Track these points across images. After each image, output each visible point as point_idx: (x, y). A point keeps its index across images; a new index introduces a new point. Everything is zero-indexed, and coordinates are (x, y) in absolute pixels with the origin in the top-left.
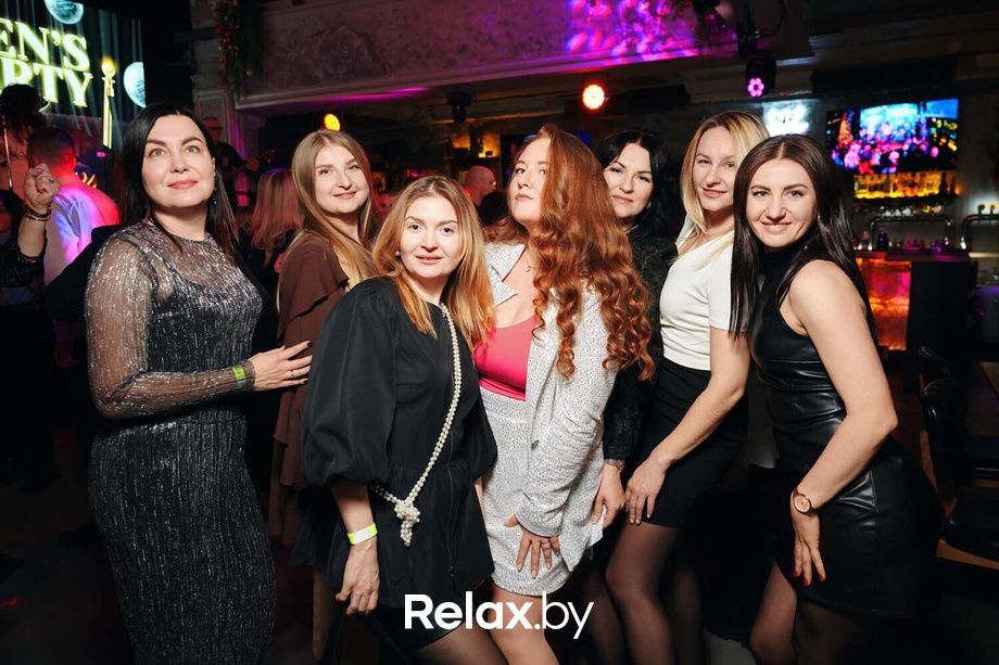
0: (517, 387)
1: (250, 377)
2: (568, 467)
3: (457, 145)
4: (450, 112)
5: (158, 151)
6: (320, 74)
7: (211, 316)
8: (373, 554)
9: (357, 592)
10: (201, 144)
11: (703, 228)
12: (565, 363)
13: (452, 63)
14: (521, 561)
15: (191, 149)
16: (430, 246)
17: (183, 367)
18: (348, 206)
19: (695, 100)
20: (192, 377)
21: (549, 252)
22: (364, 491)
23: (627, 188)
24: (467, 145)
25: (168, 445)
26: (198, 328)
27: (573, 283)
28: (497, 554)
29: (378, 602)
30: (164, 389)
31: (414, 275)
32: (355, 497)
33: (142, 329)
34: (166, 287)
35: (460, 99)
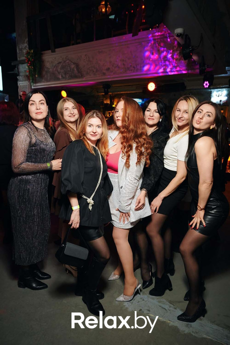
0: (115, 170)
1: (51, 166)
2: (131, 193)
3: (105, 102)
4: (103, 90)
5: (33, 104)
6: (60, 77)
7: (44, 150)
8: (78, 213)
9: (74, 222)
10: (44, 102)
11: (177, 130)
12: (127, 165)
13: (104, 74)
14: (120, 220)
15: (41, 104)
16: (95, 132)
17: (35, 162)
18: (73, 119)
19: (188, 88)
20: (36, 164)
21: (125, 135)
22: (76, 195)
23: (151, 115)
24: (109, 102)
25: (30, 182)
26: (41, 153)
27: (130, 143)
28: (113, 218)
29: (80, 226)
30: (30, 167)
31: (89, 140)
32: (74, 197)
33: (26, 151)
34: (34, 141)
35: (107, 86)
